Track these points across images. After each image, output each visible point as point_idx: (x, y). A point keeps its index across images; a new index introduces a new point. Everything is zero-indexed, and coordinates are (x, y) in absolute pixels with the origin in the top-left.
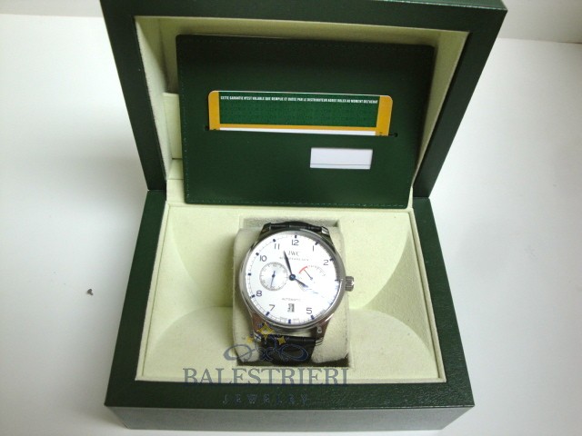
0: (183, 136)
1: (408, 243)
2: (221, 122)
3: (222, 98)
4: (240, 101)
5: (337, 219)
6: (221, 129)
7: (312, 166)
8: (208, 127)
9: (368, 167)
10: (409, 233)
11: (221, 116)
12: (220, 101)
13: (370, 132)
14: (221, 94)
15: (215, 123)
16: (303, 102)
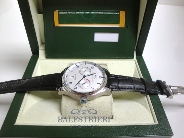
0: (45, 30)
1: (135, 71)
2: (59, 23)
3: (59, 13)
4: (66, 14)
5: (106, 63)
6: (59, 26)
7: (95, 41)
8: (54, 26)
9: (117, 41)
10: (135, 67)
11: (59, 21)
12: (59, 14)
13: (117, 26)
14: (59, 12)
15: (57, 24)
16: (90, 14)
